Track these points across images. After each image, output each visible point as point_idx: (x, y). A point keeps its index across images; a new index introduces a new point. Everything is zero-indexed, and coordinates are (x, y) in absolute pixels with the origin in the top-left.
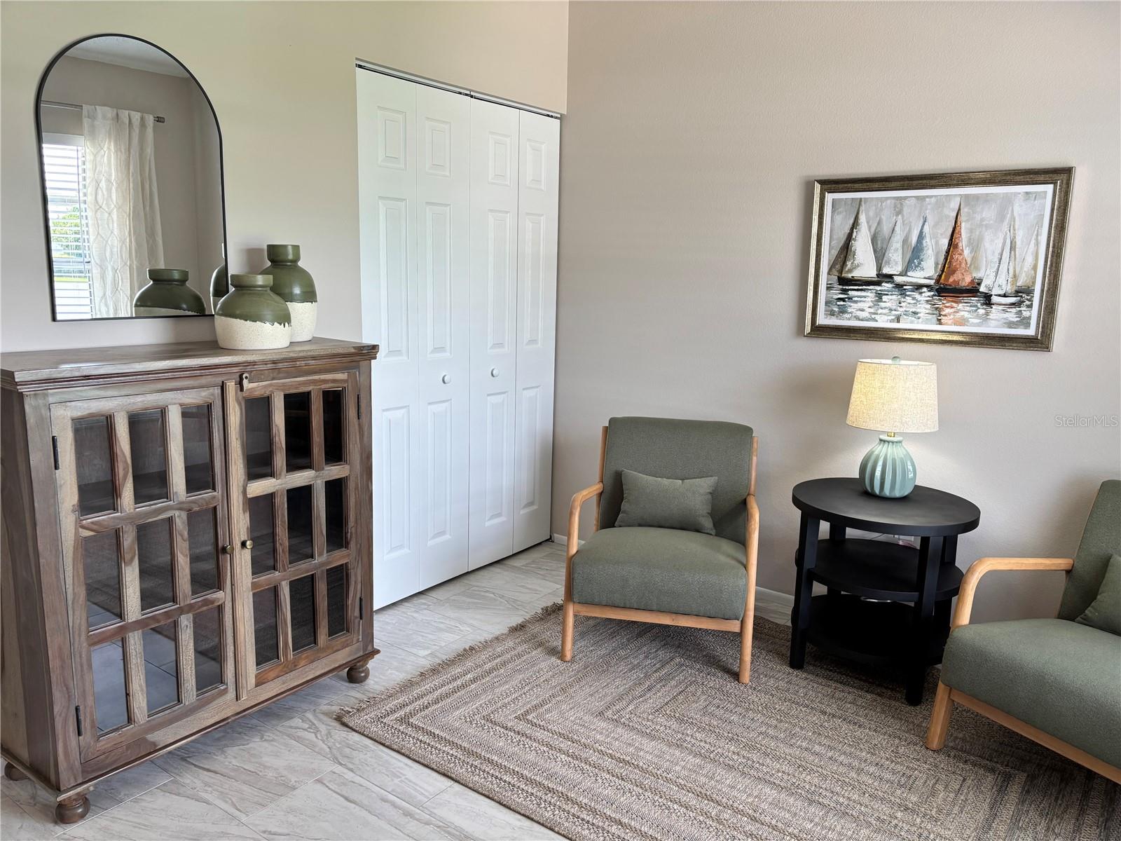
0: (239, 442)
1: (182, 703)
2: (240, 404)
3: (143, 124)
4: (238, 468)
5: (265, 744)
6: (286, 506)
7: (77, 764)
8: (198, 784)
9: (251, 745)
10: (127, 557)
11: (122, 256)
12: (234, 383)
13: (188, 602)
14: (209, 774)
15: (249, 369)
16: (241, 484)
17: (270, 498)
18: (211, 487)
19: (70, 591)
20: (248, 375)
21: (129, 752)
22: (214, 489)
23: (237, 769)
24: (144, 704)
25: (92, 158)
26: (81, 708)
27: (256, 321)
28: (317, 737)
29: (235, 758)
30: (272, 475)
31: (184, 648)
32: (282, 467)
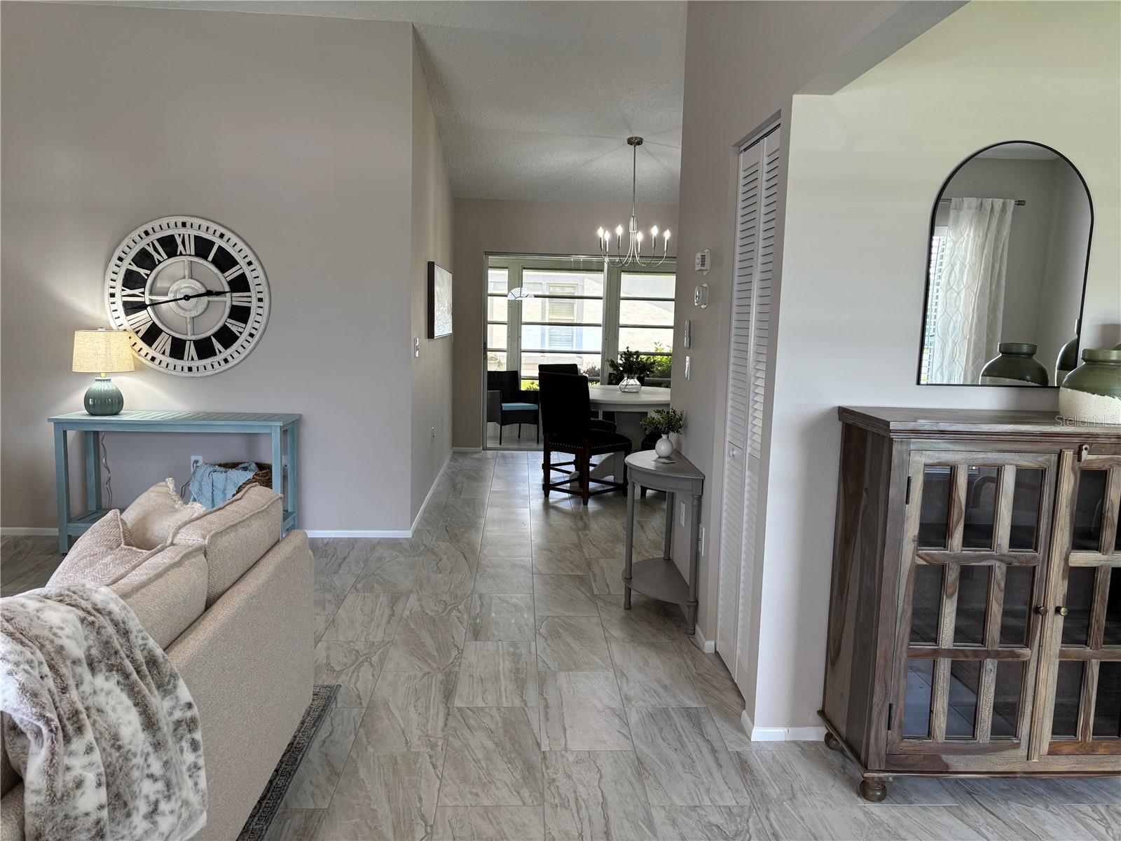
0: (1068, 510)
1: (976, 739)
2: (1075, 474)
3: (1004, 210)
4: (1063, 536)
5: (1049, 814)
6: (1109, 584)
7: (883, 752)
8: (981, 820)
9: (1034, 809)
10: (950, 591)
11: (963, 332)
12: (1072, 453)
13: (996, 649)
14: (992, 816)
15: (1090, 440)
16: (1065, 550)
17: (1092, 571)
18: (1034, 547)
19: (901, 606)
20: (1088, 447)
21: (925, 762)
22: (1036, 550)
23: (1019, 824)
24: (944, 726)
25: (952, 244)
26: (894, 707)
27: (1103, 395)
28: (1107, 832)
29: (1018, 814)
30: (1098, 549)
31: (986, 689)
32: (1110, 543)
